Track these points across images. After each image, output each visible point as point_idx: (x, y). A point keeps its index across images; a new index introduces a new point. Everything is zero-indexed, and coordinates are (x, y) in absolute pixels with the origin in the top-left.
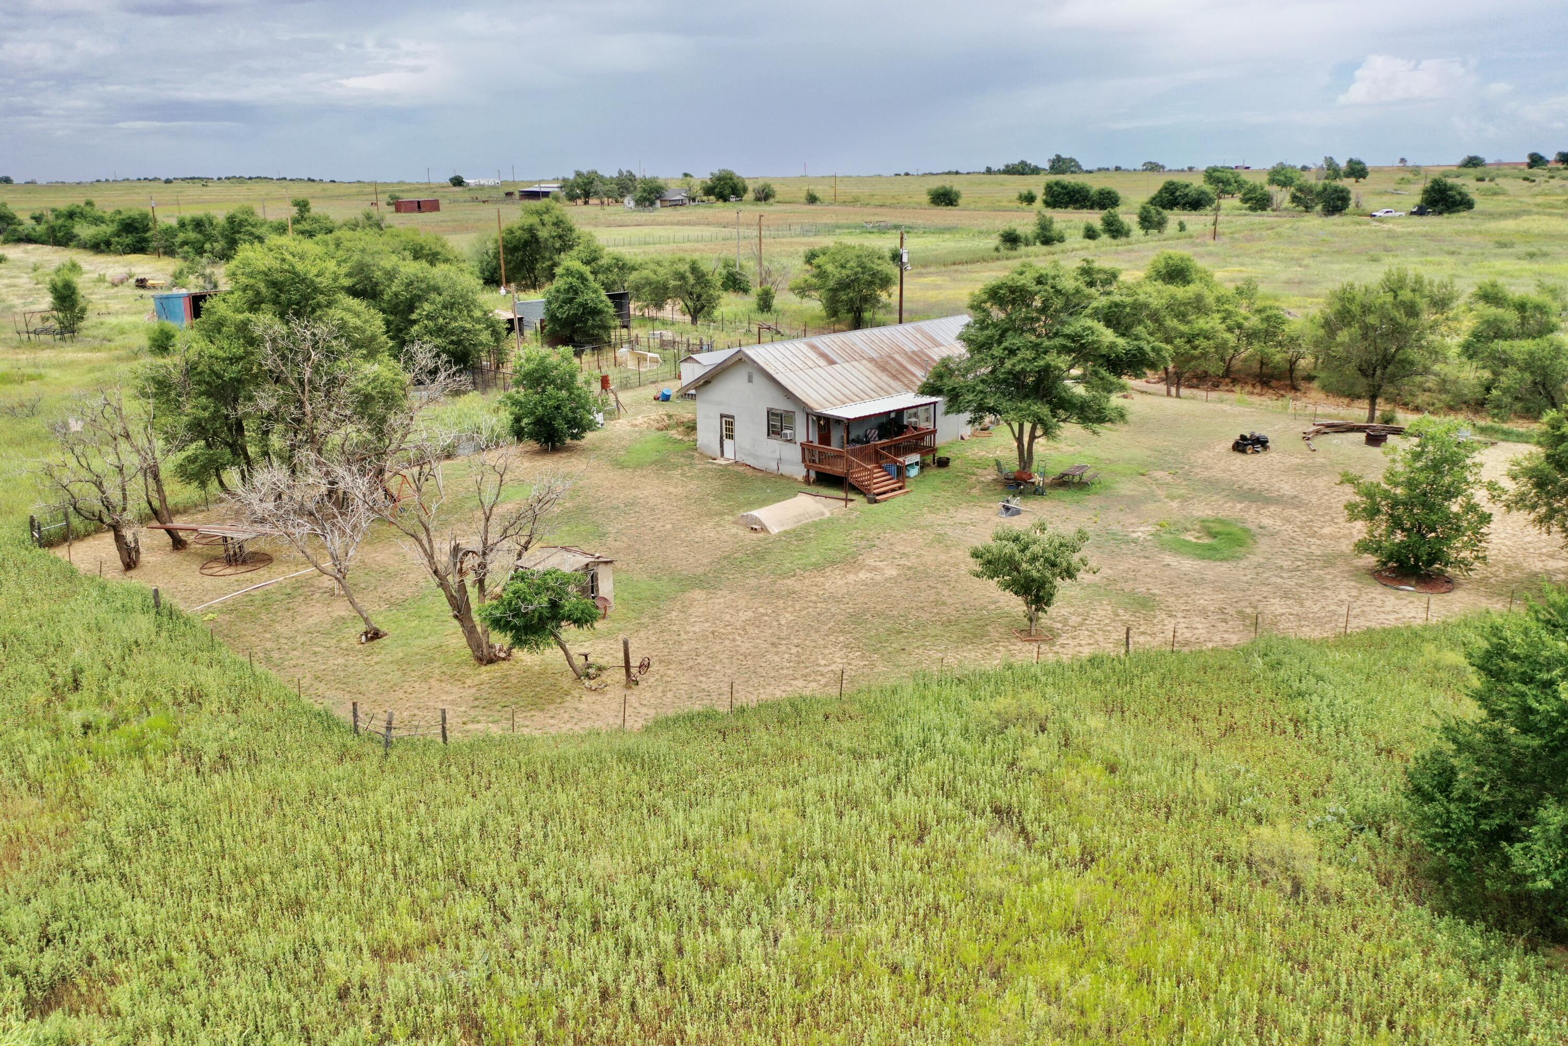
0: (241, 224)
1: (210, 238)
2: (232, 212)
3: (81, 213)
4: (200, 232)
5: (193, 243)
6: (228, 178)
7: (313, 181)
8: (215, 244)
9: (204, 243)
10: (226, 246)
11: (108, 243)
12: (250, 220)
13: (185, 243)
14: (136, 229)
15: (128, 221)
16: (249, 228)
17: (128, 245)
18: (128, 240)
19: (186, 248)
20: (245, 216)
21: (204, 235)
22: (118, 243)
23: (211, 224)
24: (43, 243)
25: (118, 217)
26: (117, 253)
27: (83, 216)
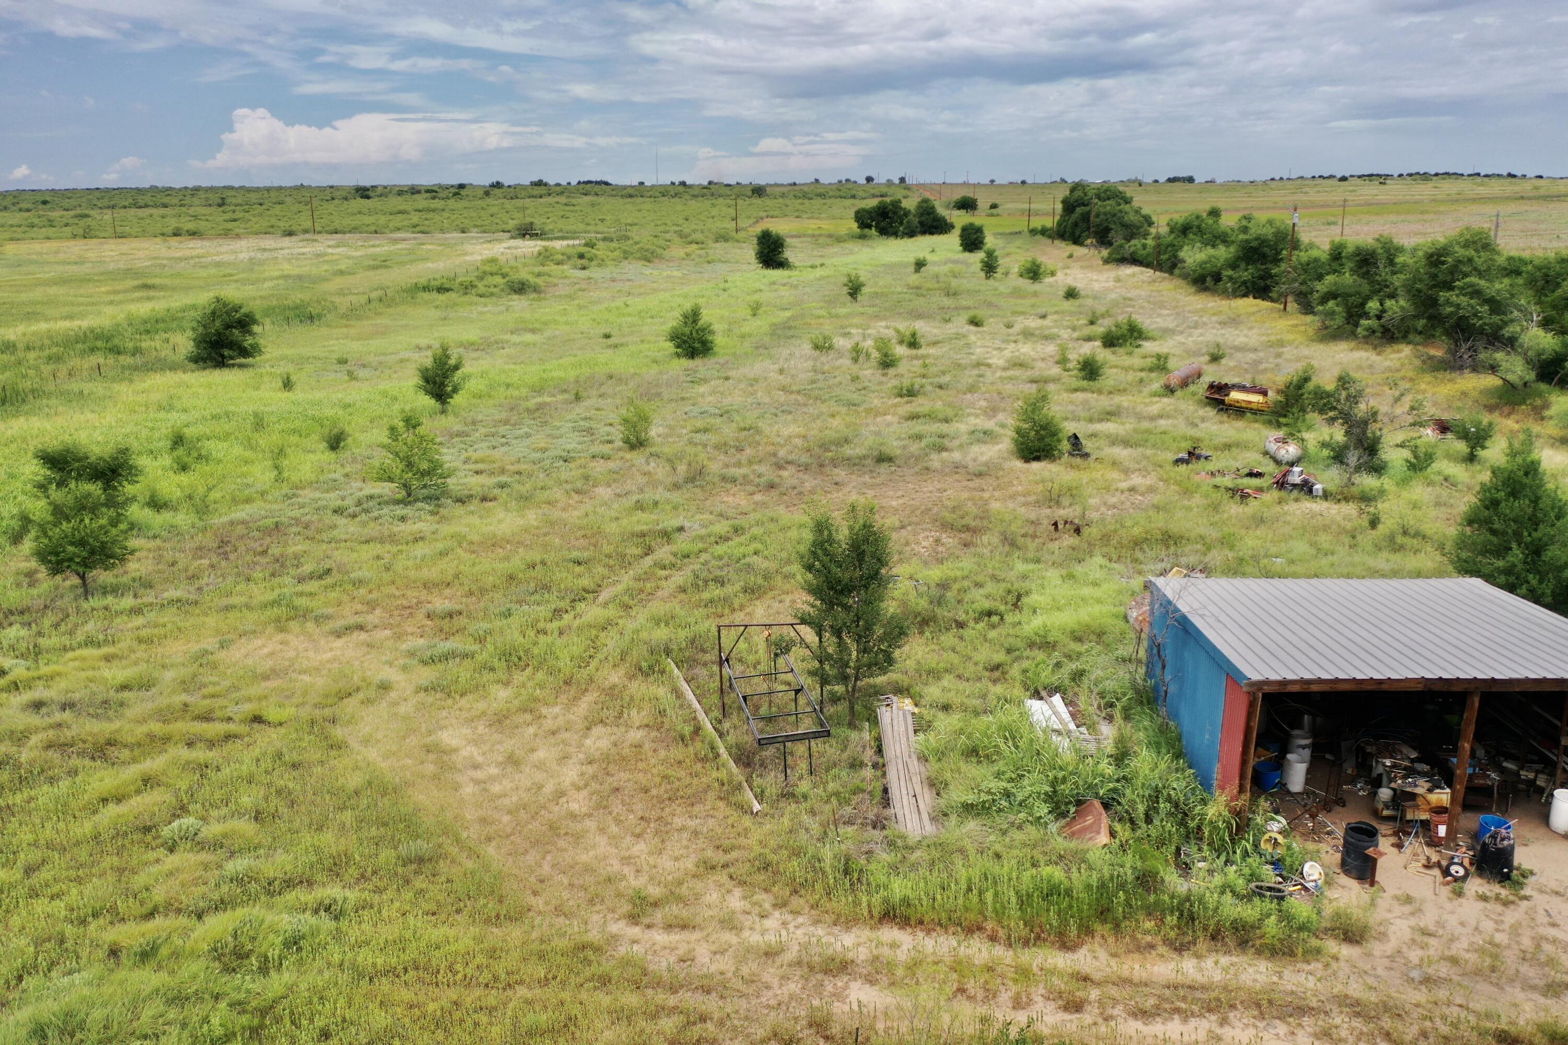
0: (1455, 270)
1: (1384, 291)
2: (1440, 238)
3: (1199, 227)
4: (1366, 275)
5: (1346, 296)
6: (1410, 175)
7: (1514, 176)
8: (1389, 303)
9: (1368, 298)
10: (1411, 310)
11: (1217, 278)
12: (1478, 261)
13: (1331, 295)
14: (1263, 258)
15: (1255, 244)
16: (1473, 279)
17: (1244, 283)
18: (1246, 274)
19: (1331, 304)
20: (1471, 252)
21: (1372, 283)
22: (1231, 278)
23: (1391, 262)
24: (1148, 265)
25: (1242, 237)
26: (1226, 294)
27: (1200, 231)
